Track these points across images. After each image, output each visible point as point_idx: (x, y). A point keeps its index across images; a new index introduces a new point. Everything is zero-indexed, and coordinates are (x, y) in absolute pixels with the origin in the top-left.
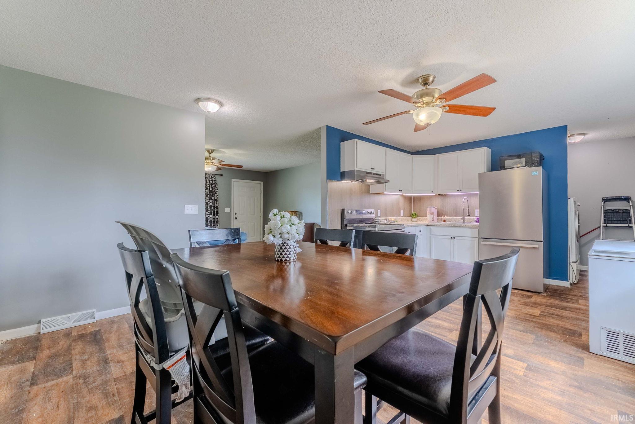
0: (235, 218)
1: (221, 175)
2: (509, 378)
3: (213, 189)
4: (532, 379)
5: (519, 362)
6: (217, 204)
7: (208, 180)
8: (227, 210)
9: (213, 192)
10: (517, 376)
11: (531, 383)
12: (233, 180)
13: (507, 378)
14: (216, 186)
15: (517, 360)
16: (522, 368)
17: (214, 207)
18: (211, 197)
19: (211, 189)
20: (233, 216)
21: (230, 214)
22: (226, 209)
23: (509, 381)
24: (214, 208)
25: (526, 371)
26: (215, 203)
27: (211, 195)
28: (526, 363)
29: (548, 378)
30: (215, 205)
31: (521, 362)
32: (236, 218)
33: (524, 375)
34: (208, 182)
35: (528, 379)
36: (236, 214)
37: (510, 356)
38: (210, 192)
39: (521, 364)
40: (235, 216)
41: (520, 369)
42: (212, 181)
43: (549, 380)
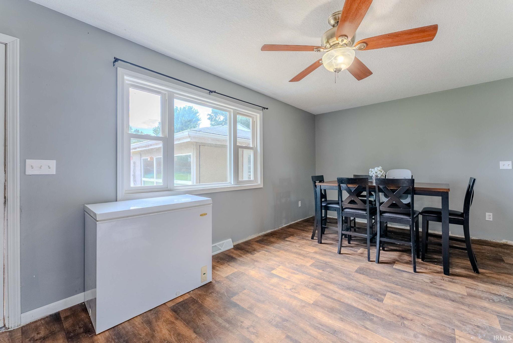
25: (454, 336)
33: (454, 330)
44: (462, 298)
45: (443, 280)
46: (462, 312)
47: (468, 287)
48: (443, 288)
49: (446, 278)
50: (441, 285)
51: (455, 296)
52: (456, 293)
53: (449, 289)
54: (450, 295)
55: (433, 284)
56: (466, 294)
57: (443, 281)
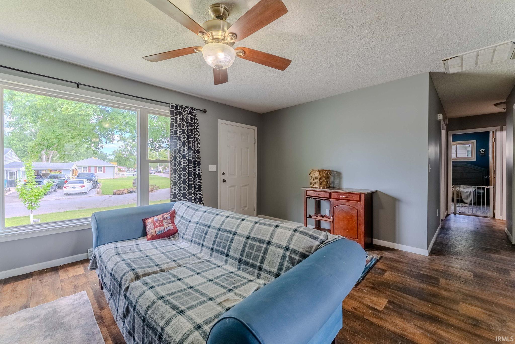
0: (222, 180)
1: (204, 111)
3: (192, 133)
6: (199, 158)
7: (185, 117)
8: (212, 168)
9: (192, 138)
12: (220, 121)
14: (197, 128)
17: (194, 163)
18: (190, 145)
19: (190, 133)
20: (220, 178)
21: (216, 173)
22: (210, 166)
24: (194, 165)
26: (197, 156)
27: (190, 143)
30: (197, 159)
32: (224, 181)
34: (186, 120)
36: (223, 174)
38: (188, 137)
40: (224, 177)
42: (191, 118)
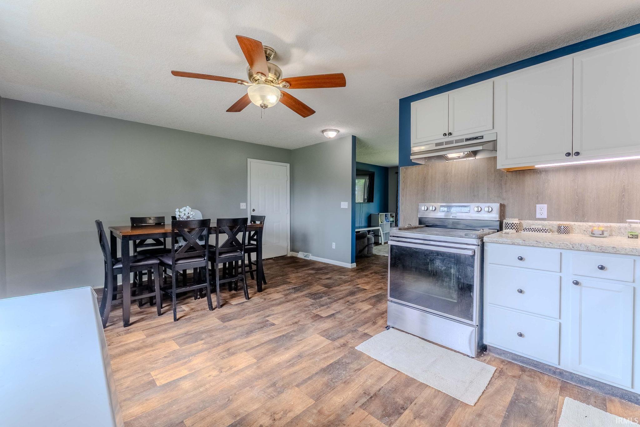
2: (156, 363)
4: (140, 376)
5: (167, 382)
10: (153, 369)
11: (139, 373)
13: (158, 363)
15: (170, 383)
16: (158, 379)
23: (154, 361)
25: (152, 378)
28: (160, 387)
29: (130, 388)
31: (165, 384)
33: (149, 374)
35: (144, 374)
37: (180, 381)
39: (164, 382)
41: (158, 376)
43: (128, 387)
44: (143, 342)
45: (120, 335)
46: (148, 354)
47: (144, 330)
48: (123, 343)
49: (121, 333)
50: (120, 342)
51: (137, 344)
52: (137, 341)
53: (129, 342)
54: (132, 346)
55: (112, 345)
56: (145, 337)
57: (120, 337)
